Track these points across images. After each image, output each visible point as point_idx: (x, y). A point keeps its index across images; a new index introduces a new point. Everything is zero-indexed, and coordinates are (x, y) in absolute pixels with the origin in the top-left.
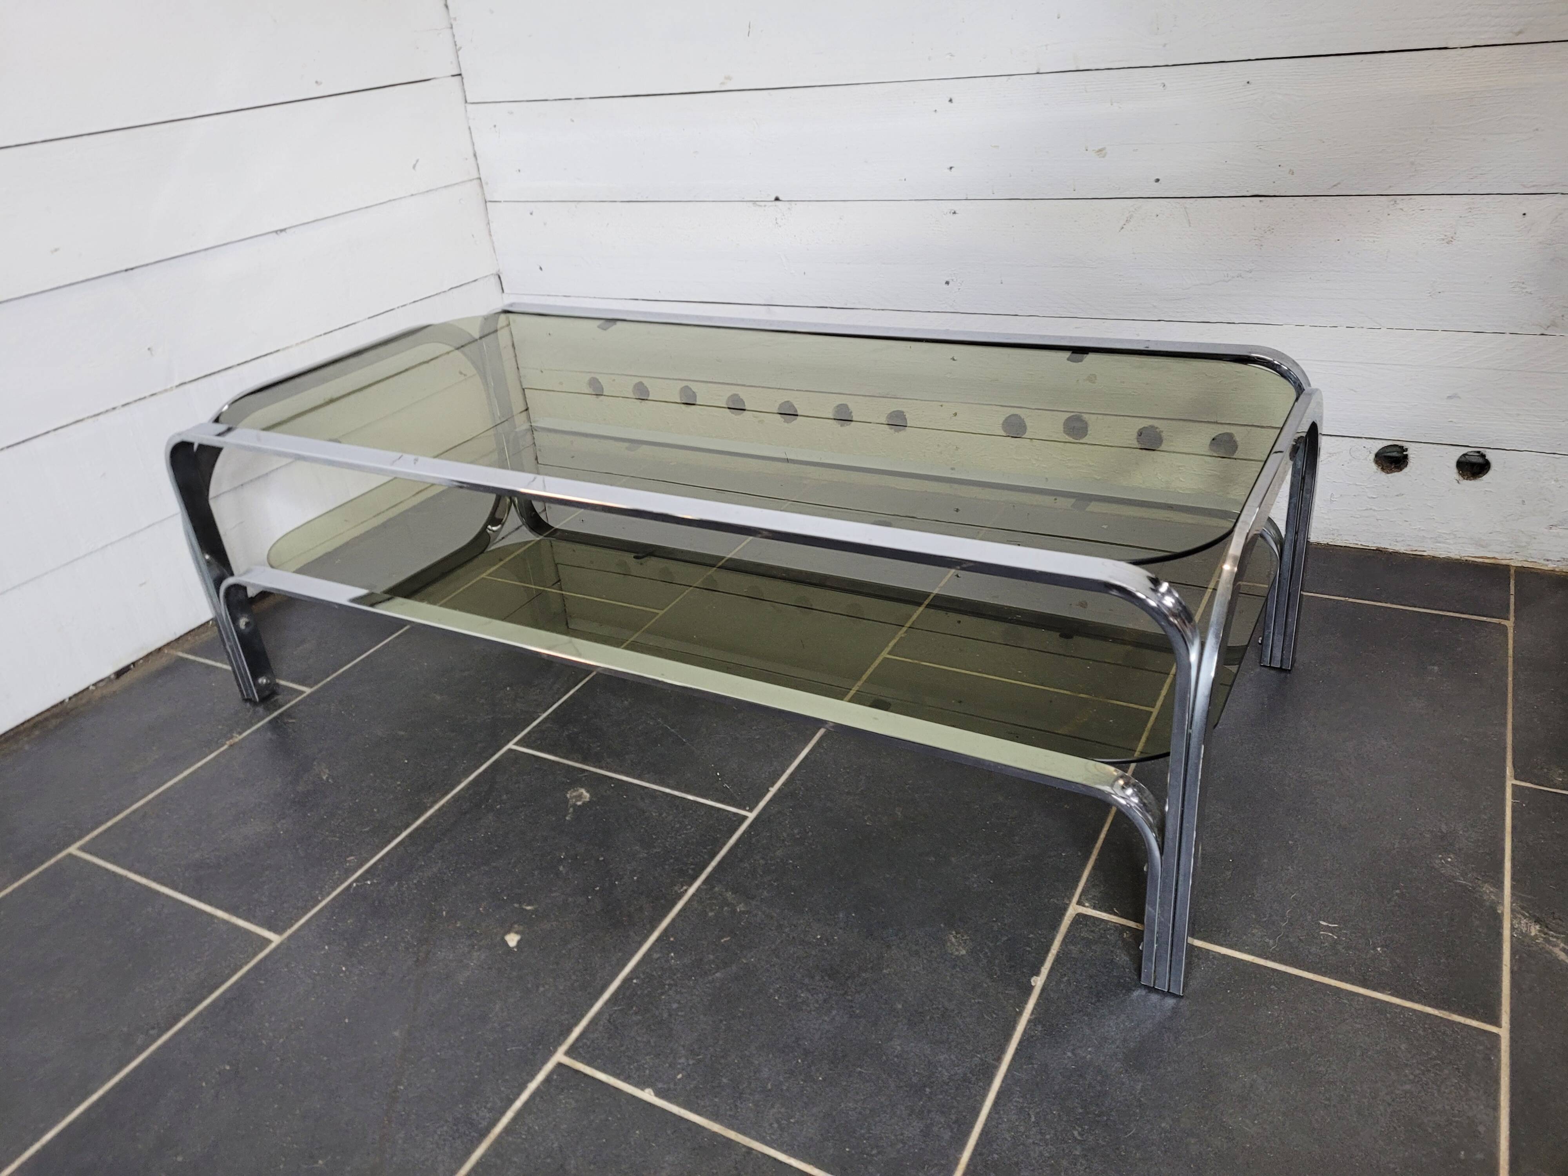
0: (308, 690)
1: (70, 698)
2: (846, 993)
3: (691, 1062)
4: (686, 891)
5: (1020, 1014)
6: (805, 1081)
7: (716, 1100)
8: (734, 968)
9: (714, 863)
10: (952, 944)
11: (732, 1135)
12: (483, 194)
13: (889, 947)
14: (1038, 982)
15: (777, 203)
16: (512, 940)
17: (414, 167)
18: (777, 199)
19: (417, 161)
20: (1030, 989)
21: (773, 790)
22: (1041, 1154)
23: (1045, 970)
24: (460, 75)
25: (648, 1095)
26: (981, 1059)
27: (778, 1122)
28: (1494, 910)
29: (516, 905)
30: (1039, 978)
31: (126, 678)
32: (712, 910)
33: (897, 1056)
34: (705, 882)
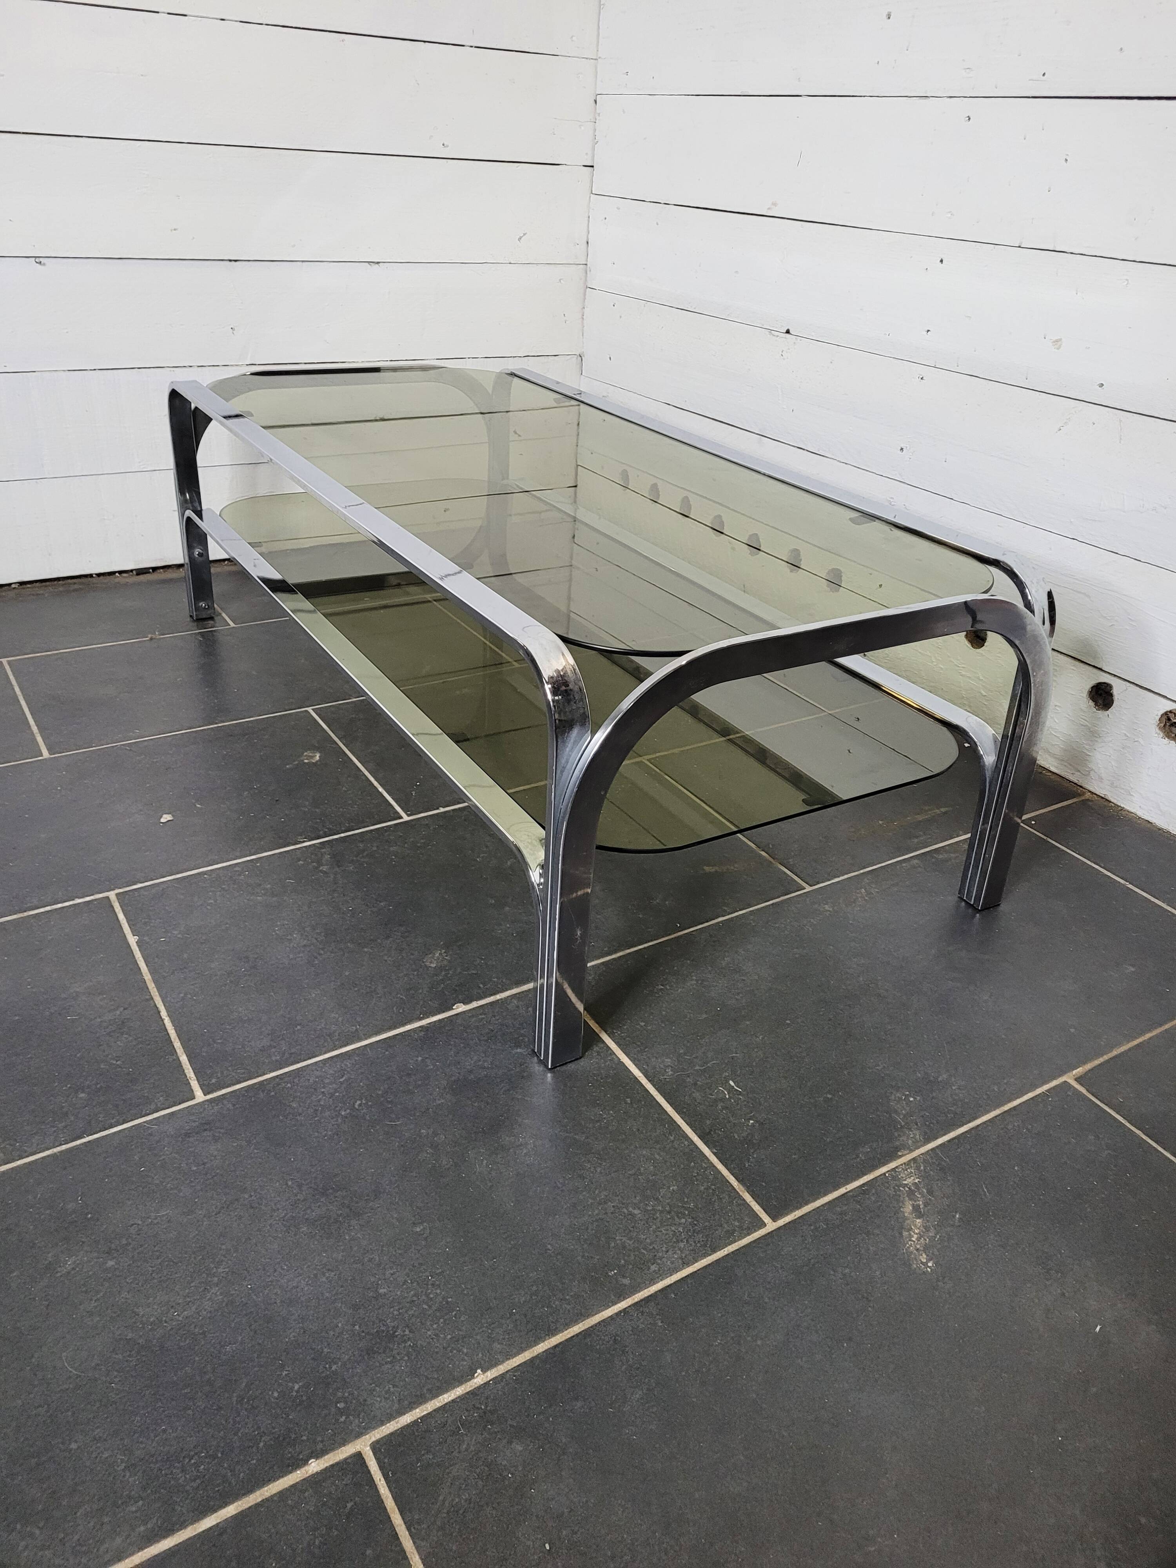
0: (232, 624)
1: (99, 575)
2: (323, 949)
3: (179, 936)
4: (304, 842)
5: (421, 1019)
6: (231, 982)
7: (166, 963)
8: (274, 899)
9: (342, 835)
10: (433, 957)
11: (151, 986)
12: (586, 280)
13: (388, 937)
14: (460, 1008)
15: (787, 335)
16: (166, 818)
17: (520, 239)
18: (788, 332)
19: (525, 234)
20: (451, 1009)
21: (442, 810)
22: (319, 1101)
23: (475, 1004)
24: (593, 166)
25: (132, 940)
26: (357, 1030)
27: (186, 994)
28: (897, 1149)
29: (194, 801)
30: (464, 1006)
31: (142, 578)
32: (305, 861)
33: (305, 999)
34: (321, 843)
